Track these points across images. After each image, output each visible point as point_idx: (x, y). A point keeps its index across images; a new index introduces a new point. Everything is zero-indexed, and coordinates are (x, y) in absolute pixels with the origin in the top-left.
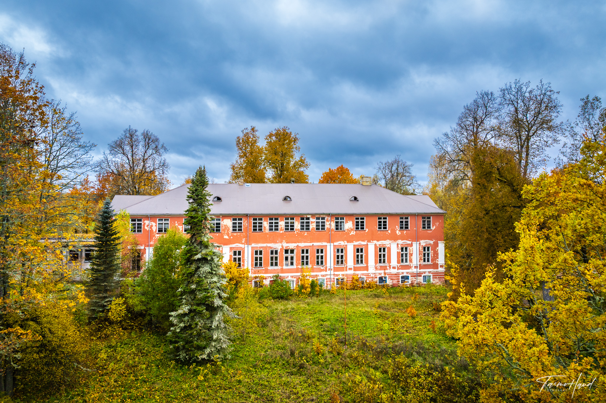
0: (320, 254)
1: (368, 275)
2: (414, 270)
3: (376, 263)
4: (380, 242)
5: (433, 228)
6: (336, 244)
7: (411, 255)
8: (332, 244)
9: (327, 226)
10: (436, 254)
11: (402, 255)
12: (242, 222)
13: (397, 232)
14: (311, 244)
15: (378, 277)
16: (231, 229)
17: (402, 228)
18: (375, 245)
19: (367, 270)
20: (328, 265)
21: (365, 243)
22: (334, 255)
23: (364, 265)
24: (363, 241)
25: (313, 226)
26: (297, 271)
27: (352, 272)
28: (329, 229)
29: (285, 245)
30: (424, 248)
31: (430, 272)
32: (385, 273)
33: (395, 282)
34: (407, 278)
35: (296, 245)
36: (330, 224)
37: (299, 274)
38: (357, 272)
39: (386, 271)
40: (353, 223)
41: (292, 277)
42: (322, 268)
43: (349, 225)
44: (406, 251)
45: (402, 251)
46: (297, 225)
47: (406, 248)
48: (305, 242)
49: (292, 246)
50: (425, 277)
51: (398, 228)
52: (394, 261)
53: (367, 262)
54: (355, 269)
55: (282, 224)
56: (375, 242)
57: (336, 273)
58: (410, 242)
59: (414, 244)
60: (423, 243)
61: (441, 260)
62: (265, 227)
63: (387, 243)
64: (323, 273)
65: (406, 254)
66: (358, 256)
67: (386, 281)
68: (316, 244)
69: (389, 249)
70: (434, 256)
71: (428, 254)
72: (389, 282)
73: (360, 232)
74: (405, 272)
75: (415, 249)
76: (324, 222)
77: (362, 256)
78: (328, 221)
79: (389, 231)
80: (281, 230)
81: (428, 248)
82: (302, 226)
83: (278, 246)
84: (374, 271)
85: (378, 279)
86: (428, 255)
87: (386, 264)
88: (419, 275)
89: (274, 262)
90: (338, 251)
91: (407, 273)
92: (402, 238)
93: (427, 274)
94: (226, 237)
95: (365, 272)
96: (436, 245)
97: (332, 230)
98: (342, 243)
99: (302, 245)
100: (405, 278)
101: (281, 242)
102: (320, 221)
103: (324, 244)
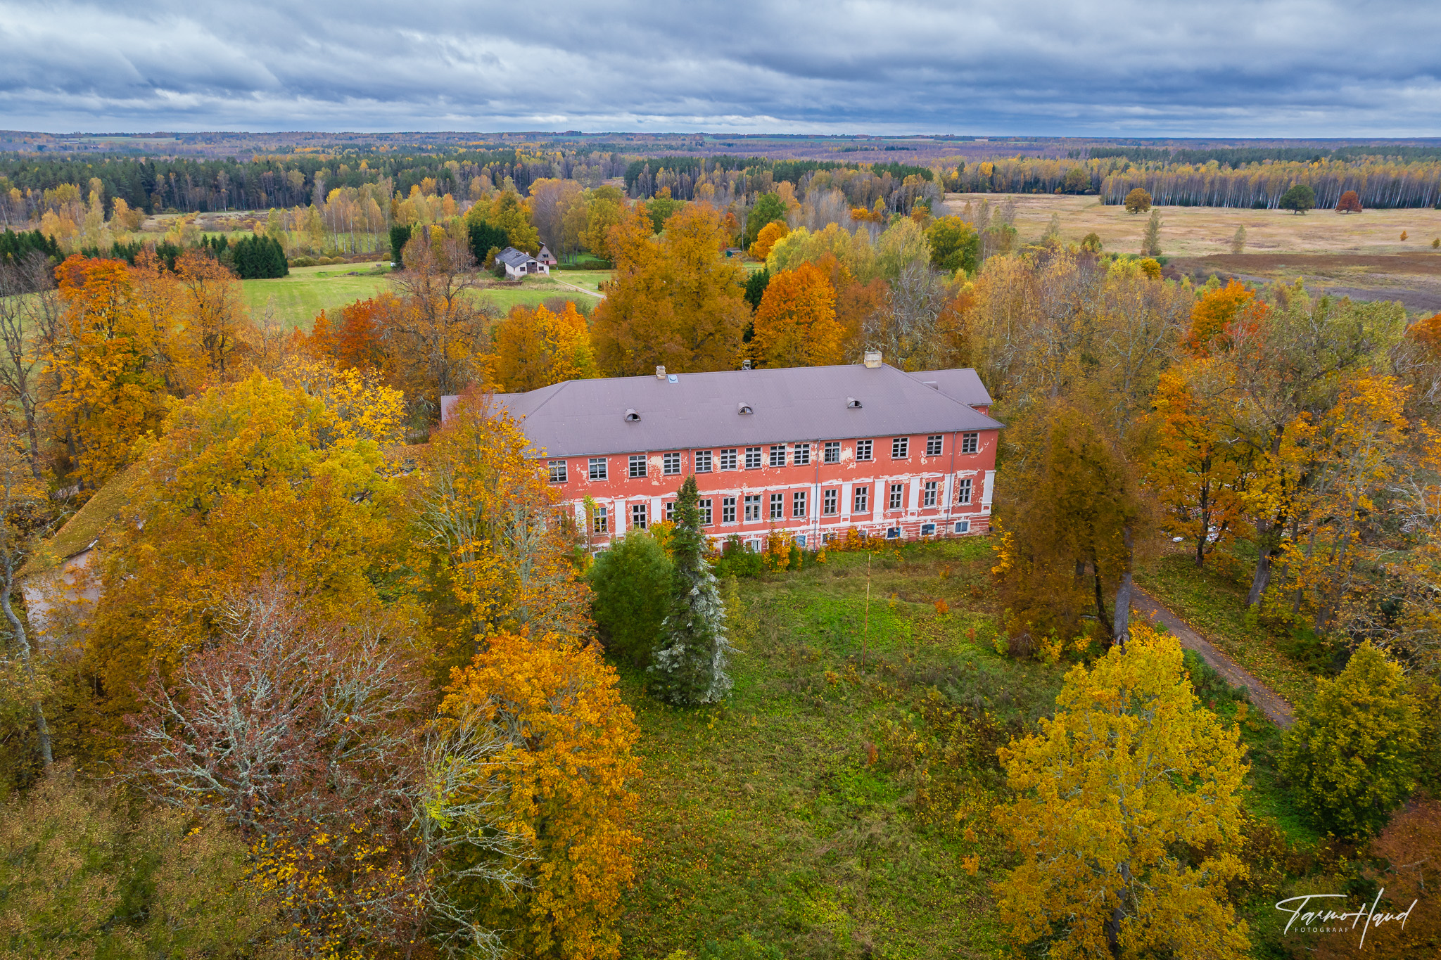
0: (800, 500)
1: (872, 528)
2: (943, 516)
3: (885, 508)
4: (895, 478)
5: (979, 450)
6: (825, 484)
7: (941, 493)
8: (819, 485)
9: (812, 456)
10: (980, 490)
11: (927, 493)
12: (680, 458)
13: (923, 460)
14: (786, 487)
15: (887, 528)
16: (663, 470)
17: (929, 453)
18: (887, 482)
19: (871, 519)
20: (812, 516)
21: (870, 480)
22: (822, 500)
23: (867, 512)
24: (868, 477)
25: (789, 458)
26: (763, 526)
27: (848, 524)
28: (816, 463)
29: (747, 490)
30: (962, 482)
31: (967, 517)
32: (898, 523)
33: (912, 535)
34: (932, 527)
35: (762, 489)
36: (817, 455)
37: (767, 531)
38: (856, 524)
39: (900, 520)
40: (853, 451)
41: (757, 536)
42: (802, 520)
43: (847, 454)
44: (934, 487)
45: (928, 487)
46: (765, 459)
47: (934, 484)
48: (777, 484)
49: (756, 491)
50: (959, 524)
51: (923, 453)
52: (913, 505)
53: (871, 508)
54: (853, 519)
55: (741, 458)
56: (886, 477)
57: (823, 526)
58: (941, 475)
59: (947, 477)
60: (961, 474)
61: (987, 499)
62: (715, 465)
63: (903, 478)
64: (804, 527)
65: (933, 493)
66: (858, 499)
67: (898, 534)
68: (793, 486)
69: (908, 487)
70: (976, 493)
71: (967, 490)
72: (903, 535)
73: (864, 463)
74: (929, 519)
75: (948, 485)
76: (807, 452)
77: (864, 499)
78: (813, 449)
79: (910, 460)
80: (740, 468)
81: (968, 481)
82: (772, 459)
83: (735, 493)
84: (882, 521)
85: (887, 531)
86: (967, 492)
87: (901, 509)
88: (950, 522)
89: (729, 515)
90: (828, 493)
91: (932, 520)
92: (929, 468)
93: (962, 520)
94: (655, 483)
95: (868, 522)
96: (981, 476)
97: (820, 463)
98: (835, 482)
99: (773, 488)
100: (928, 528)
101: (740, 486)
102: (802, 449)
103: (807, 485)
